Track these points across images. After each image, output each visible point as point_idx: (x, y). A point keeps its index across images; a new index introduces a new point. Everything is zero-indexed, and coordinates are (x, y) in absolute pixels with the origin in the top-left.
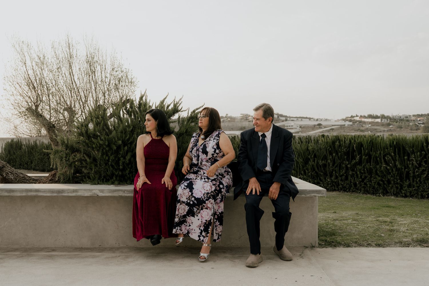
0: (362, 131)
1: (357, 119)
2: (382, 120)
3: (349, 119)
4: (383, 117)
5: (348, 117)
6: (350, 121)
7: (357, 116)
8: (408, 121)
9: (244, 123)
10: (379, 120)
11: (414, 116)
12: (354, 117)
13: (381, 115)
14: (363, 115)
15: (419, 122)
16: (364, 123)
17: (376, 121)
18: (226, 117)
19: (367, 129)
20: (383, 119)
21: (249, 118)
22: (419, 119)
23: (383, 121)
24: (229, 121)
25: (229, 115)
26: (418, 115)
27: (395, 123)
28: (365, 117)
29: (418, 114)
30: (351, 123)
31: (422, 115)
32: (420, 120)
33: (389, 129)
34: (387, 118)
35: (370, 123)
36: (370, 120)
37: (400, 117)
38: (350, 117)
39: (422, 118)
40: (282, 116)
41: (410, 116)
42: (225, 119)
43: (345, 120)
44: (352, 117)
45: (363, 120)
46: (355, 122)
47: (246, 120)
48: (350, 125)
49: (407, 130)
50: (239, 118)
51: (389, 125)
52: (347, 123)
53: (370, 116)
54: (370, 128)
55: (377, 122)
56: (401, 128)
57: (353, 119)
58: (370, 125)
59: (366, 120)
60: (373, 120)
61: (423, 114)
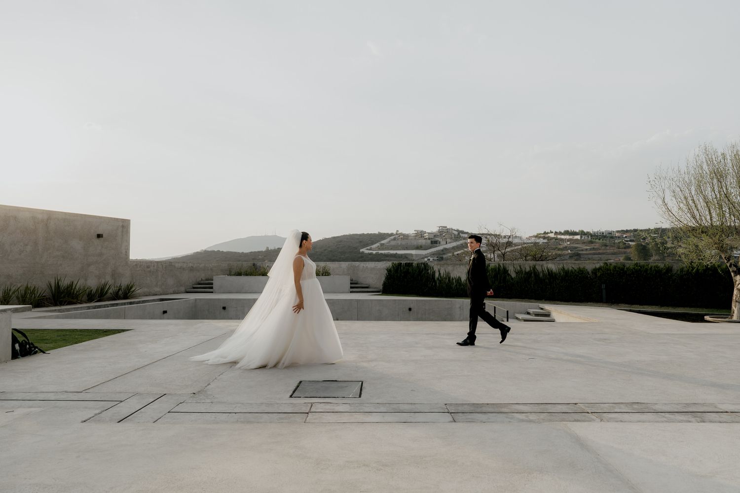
0: (559, 249)
1: (552, 235)
2: (581, 237)
3: (542, 235)
4: (582, 233)
5: (540, 234)
6: (544, 238)
7: (552, 232)
8: (613, 238)
9: (420, 241)
10: (578, 237)
11: (618, 232)
12: (548, 233)
13: (579, 231)
14: (558, 231)
15: (626, 239)
16: (562, 240)
17: (575, 238)
18: (397, 234)
19: (566, 247)
20: (583, 236)
21: (425, 235)
22: (624, 236)
23: (583, 238)
24: (402, 238)
25: (400, 232)
26: (622, 231)
27: (597, 241)
28: (560, 233)
29: (623, 229)
30: (545, 241)
31: (627, 231)
32: (626, 237)
33: (592, 247)
34: (587, 234)
35: (568, 240)
36: (568, 237)
37: (603, 233)
38: (543, 234)
39: (628, 235)
40: (463, 232)
41: (614, 232)
42: (397, 236)
43: (537, 236)
44: (545, 233)
45: (559, 237)
46: (549, 239)
47: (421, 237)
48: (546, 243)
49: (613, 248)
50: (413, 235)
51: (591, 242)
52: (541, 241)
53: (567, 233)
54: (569, 246)
55: (577, 240)
56: (606, 246)
57: (547, 236)
58: (568, 243)
59: (563, 237)
60: (571, 237)
61: (629, 229)
